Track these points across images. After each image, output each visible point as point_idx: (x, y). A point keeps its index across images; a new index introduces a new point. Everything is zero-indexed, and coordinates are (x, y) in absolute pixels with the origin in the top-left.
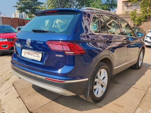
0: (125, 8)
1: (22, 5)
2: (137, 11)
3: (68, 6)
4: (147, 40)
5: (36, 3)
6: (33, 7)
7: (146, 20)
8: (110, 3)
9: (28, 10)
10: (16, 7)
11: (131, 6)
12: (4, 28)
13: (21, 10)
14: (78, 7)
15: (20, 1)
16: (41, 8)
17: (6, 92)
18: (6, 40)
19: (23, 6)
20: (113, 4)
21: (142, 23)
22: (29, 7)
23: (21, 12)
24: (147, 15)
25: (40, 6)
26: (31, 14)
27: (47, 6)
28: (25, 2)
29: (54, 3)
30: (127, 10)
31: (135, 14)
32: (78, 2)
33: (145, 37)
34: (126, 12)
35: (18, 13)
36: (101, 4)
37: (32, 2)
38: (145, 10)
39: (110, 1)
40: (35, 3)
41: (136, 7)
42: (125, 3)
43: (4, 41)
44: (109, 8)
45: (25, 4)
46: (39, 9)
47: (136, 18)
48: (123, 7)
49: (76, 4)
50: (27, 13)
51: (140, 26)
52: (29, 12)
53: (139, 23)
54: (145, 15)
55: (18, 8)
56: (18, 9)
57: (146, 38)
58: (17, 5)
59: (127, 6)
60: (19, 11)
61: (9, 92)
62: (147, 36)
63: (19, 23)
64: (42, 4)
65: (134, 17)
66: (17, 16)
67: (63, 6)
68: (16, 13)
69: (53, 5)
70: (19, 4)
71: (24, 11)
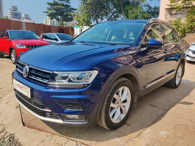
0: (168, 16)
1: (52, 10)
2: (181, 20)
3: (103, 13)
4: (188, 54)
5: (69, 8)
6: (65, 14)
7: (191, 31)
8: (153, 10)
9: (59, 17)
10: (47, 12)
11: (176, 14)
12: (25, 33)
13: (52, 16)
14: (115, 14)
15: (51, 7)
16: (74, 15)
17: (7, 101)
18: (24, 46)
19: (54, 12)
20: (156, 12)
21: (187, 34)
22: (60, 13)
23: (52, 19)
24: (193, 25)
25: (73, 13)
26: (62, 21)
27: (80, 12)
28: (56, 8)
29: (88, 8)
30: (171, 19)
31: (179, 23)
32: (115, 9)
33: (187, 50)
34: (169, 21)
35: (50, 20)
36: (141, 11)
37: (64, 8)
38: (191, 19)
39: (153, 9)
40: (67, 9)
41: (181, 15)
42: (169, 11)
43: (22, 47)
44: (151, 16)
45: (56, 9)
46: (71, 15)
47: (180, 28)
48: (166, 15)
49: (112, 11)
50: (58, 20)
51: (183, 38)
52: (60, 19)
53: (183, 34)
54: (190, 25)
55: (48, 14)
56: (49, 16)
57: (188, 52)
58: (48, 11)
59: (171, 14)
60: (49, 17)
61: (10, 101)
62: (189, 50)
63: (44, 30)
64: (75, 10)
65: (178, 27)
66: (48, 23)
67: (98, 13)
68: (48, 19)
69: (87, 11)
70: (50, 10)
71: (55, 18)
